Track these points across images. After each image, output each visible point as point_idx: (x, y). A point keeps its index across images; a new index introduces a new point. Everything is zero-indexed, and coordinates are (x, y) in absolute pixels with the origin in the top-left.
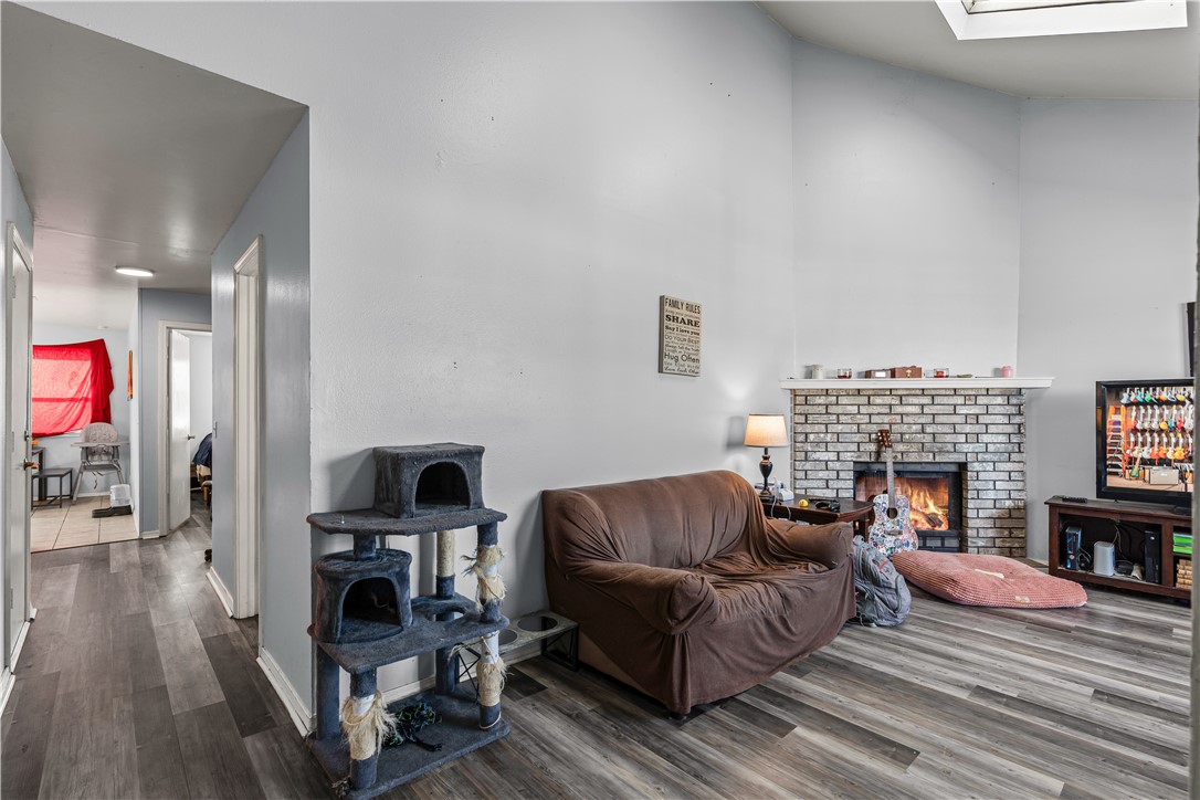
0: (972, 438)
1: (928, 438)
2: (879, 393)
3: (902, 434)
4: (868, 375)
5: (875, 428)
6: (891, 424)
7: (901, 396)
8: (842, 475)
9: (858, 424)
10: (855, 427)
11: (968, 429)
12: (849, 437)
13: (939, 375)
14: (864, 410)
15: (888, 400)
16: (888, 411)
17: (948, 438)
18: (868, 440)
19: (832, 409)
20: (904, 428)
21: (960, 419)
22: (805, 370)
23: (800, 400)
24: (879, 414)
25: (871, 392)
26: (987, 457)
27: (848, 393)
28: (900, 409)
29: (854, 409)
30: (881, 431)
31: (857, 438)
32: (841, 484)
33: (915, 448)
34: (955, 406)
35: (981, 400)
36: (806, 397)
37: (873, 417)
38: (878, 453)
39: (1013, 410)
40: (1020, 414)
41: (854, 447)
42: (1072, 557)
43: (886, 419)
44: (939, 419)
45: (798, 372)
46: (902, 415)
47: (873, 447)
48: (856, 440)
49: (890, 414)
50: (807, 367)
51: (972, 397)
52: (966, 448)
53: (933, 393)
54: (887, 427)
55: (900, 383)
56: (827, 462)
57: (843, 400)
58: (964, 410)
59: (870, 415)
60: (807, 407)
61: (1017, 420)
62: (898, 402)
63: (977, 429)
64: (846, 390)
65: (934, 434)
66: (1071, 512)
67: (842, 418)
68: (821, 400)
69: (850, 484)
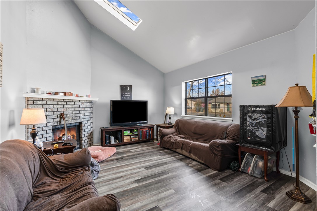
0: (83, 114)
1: (74, 115)
2: (60, 100)
3: (67, 115)
4: (56, 94)
5: (59, 113)
6: (64, 111)
7: (66, 102)
8: (48, 132)
9: (54, 112)
10: (53, 113)
11: (82, 112)
12: (50, 117)
13: (77, 96)
14: (55, 106)
15: (63, 103)
16: (63, 107)
17: (78, 115)
18: (57, 117)
19: (44, 106)
20: (67, 113)
21: (80, 109)
22: (31, 89)
23: (31, 102)
24: (60, 108)
25: (58, 100)
26: (86, 119)
27: (50, 100)
28: (66, 106)
29: (52, 106)
30: (61, 114)
31: (53, 117)
32: (48, 135)
33: (70, 119)
34: (80, 105)
35: (85, 104)
36: (34, 101)
37: (58, 109)
38: (60, 122)
39: (91, 106)
40: (92, 107)
41: (52, 120)
42: (107, 141)
43: (62, 110)
44: (76, 109)
45: (29, 90)
46: (67, 108)
47: (58, 120)
48: (53, 118)
49: (64, 108)
50: (32, 88)
51: (83, 102)
52: (82, 117)
53: (75, 101)
54: (63, 112)
55: (67, 98)
56: (42, 127)
57: (48, 103)
58: (81, 106)
59: (57, 108)
60: (34, 105)
61: (91, 109)
62: (66, 104)
63: (85, 112)
64: (50, 99)
65: (75, 114)
66: (108, 131)
67: (48, 110)
68: (40, 103)
69: (51, 134)
